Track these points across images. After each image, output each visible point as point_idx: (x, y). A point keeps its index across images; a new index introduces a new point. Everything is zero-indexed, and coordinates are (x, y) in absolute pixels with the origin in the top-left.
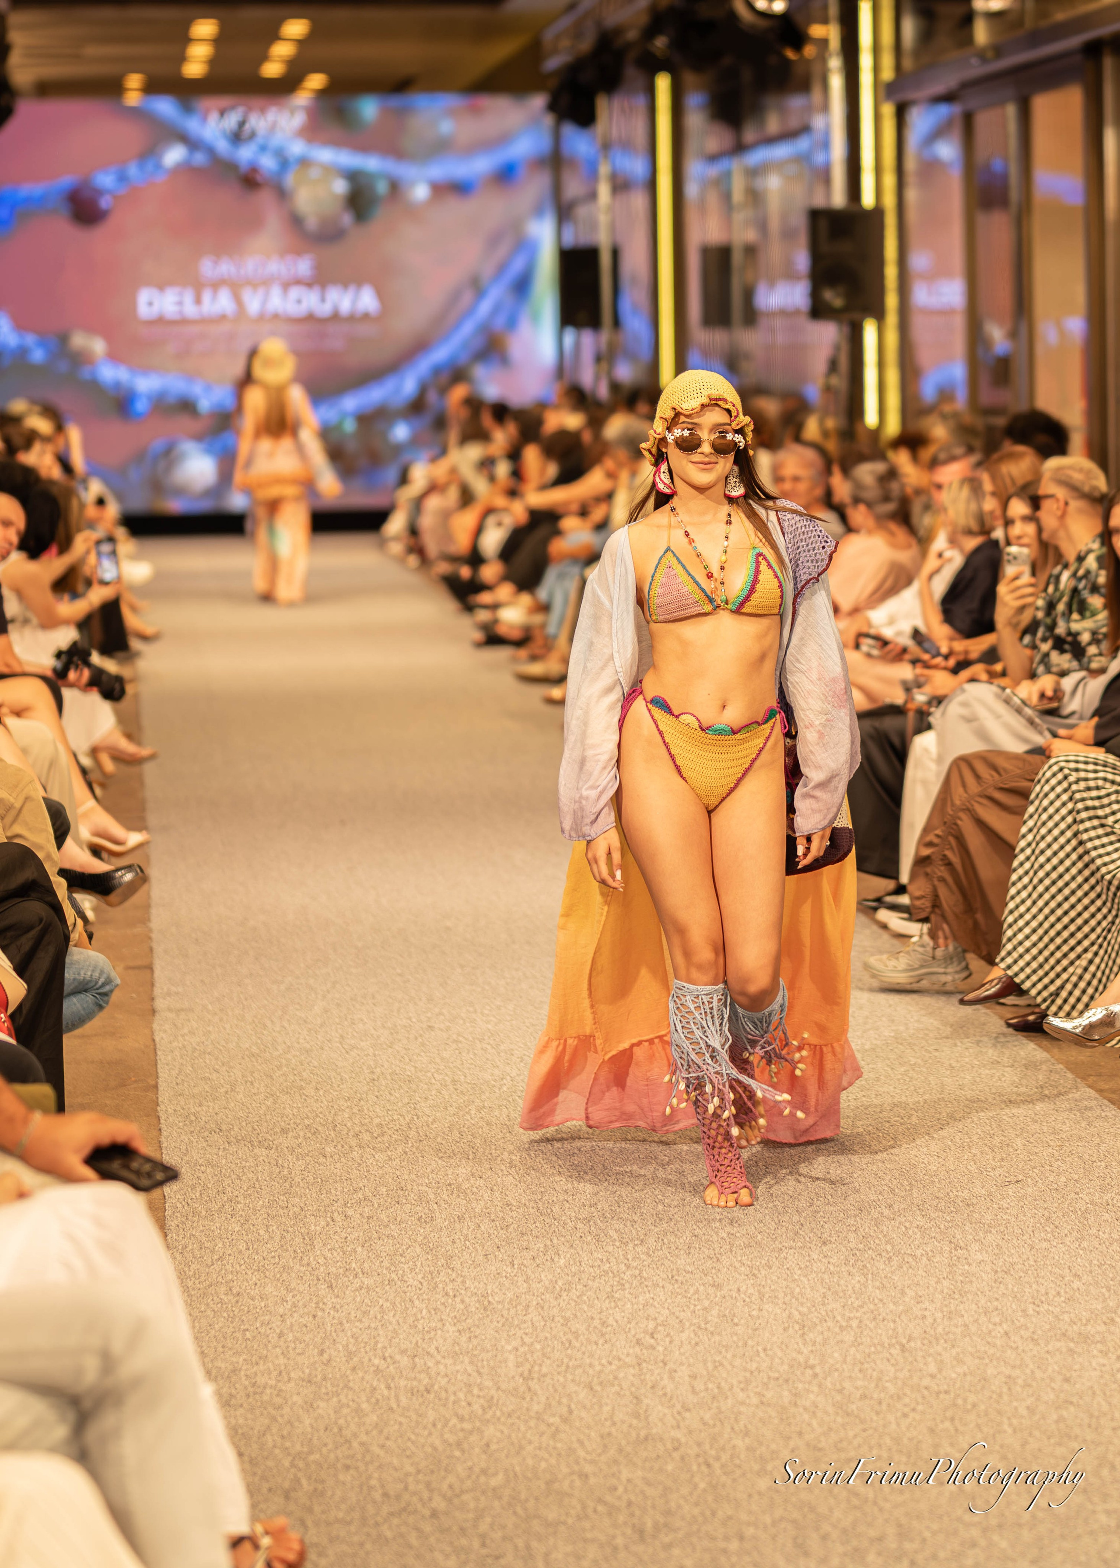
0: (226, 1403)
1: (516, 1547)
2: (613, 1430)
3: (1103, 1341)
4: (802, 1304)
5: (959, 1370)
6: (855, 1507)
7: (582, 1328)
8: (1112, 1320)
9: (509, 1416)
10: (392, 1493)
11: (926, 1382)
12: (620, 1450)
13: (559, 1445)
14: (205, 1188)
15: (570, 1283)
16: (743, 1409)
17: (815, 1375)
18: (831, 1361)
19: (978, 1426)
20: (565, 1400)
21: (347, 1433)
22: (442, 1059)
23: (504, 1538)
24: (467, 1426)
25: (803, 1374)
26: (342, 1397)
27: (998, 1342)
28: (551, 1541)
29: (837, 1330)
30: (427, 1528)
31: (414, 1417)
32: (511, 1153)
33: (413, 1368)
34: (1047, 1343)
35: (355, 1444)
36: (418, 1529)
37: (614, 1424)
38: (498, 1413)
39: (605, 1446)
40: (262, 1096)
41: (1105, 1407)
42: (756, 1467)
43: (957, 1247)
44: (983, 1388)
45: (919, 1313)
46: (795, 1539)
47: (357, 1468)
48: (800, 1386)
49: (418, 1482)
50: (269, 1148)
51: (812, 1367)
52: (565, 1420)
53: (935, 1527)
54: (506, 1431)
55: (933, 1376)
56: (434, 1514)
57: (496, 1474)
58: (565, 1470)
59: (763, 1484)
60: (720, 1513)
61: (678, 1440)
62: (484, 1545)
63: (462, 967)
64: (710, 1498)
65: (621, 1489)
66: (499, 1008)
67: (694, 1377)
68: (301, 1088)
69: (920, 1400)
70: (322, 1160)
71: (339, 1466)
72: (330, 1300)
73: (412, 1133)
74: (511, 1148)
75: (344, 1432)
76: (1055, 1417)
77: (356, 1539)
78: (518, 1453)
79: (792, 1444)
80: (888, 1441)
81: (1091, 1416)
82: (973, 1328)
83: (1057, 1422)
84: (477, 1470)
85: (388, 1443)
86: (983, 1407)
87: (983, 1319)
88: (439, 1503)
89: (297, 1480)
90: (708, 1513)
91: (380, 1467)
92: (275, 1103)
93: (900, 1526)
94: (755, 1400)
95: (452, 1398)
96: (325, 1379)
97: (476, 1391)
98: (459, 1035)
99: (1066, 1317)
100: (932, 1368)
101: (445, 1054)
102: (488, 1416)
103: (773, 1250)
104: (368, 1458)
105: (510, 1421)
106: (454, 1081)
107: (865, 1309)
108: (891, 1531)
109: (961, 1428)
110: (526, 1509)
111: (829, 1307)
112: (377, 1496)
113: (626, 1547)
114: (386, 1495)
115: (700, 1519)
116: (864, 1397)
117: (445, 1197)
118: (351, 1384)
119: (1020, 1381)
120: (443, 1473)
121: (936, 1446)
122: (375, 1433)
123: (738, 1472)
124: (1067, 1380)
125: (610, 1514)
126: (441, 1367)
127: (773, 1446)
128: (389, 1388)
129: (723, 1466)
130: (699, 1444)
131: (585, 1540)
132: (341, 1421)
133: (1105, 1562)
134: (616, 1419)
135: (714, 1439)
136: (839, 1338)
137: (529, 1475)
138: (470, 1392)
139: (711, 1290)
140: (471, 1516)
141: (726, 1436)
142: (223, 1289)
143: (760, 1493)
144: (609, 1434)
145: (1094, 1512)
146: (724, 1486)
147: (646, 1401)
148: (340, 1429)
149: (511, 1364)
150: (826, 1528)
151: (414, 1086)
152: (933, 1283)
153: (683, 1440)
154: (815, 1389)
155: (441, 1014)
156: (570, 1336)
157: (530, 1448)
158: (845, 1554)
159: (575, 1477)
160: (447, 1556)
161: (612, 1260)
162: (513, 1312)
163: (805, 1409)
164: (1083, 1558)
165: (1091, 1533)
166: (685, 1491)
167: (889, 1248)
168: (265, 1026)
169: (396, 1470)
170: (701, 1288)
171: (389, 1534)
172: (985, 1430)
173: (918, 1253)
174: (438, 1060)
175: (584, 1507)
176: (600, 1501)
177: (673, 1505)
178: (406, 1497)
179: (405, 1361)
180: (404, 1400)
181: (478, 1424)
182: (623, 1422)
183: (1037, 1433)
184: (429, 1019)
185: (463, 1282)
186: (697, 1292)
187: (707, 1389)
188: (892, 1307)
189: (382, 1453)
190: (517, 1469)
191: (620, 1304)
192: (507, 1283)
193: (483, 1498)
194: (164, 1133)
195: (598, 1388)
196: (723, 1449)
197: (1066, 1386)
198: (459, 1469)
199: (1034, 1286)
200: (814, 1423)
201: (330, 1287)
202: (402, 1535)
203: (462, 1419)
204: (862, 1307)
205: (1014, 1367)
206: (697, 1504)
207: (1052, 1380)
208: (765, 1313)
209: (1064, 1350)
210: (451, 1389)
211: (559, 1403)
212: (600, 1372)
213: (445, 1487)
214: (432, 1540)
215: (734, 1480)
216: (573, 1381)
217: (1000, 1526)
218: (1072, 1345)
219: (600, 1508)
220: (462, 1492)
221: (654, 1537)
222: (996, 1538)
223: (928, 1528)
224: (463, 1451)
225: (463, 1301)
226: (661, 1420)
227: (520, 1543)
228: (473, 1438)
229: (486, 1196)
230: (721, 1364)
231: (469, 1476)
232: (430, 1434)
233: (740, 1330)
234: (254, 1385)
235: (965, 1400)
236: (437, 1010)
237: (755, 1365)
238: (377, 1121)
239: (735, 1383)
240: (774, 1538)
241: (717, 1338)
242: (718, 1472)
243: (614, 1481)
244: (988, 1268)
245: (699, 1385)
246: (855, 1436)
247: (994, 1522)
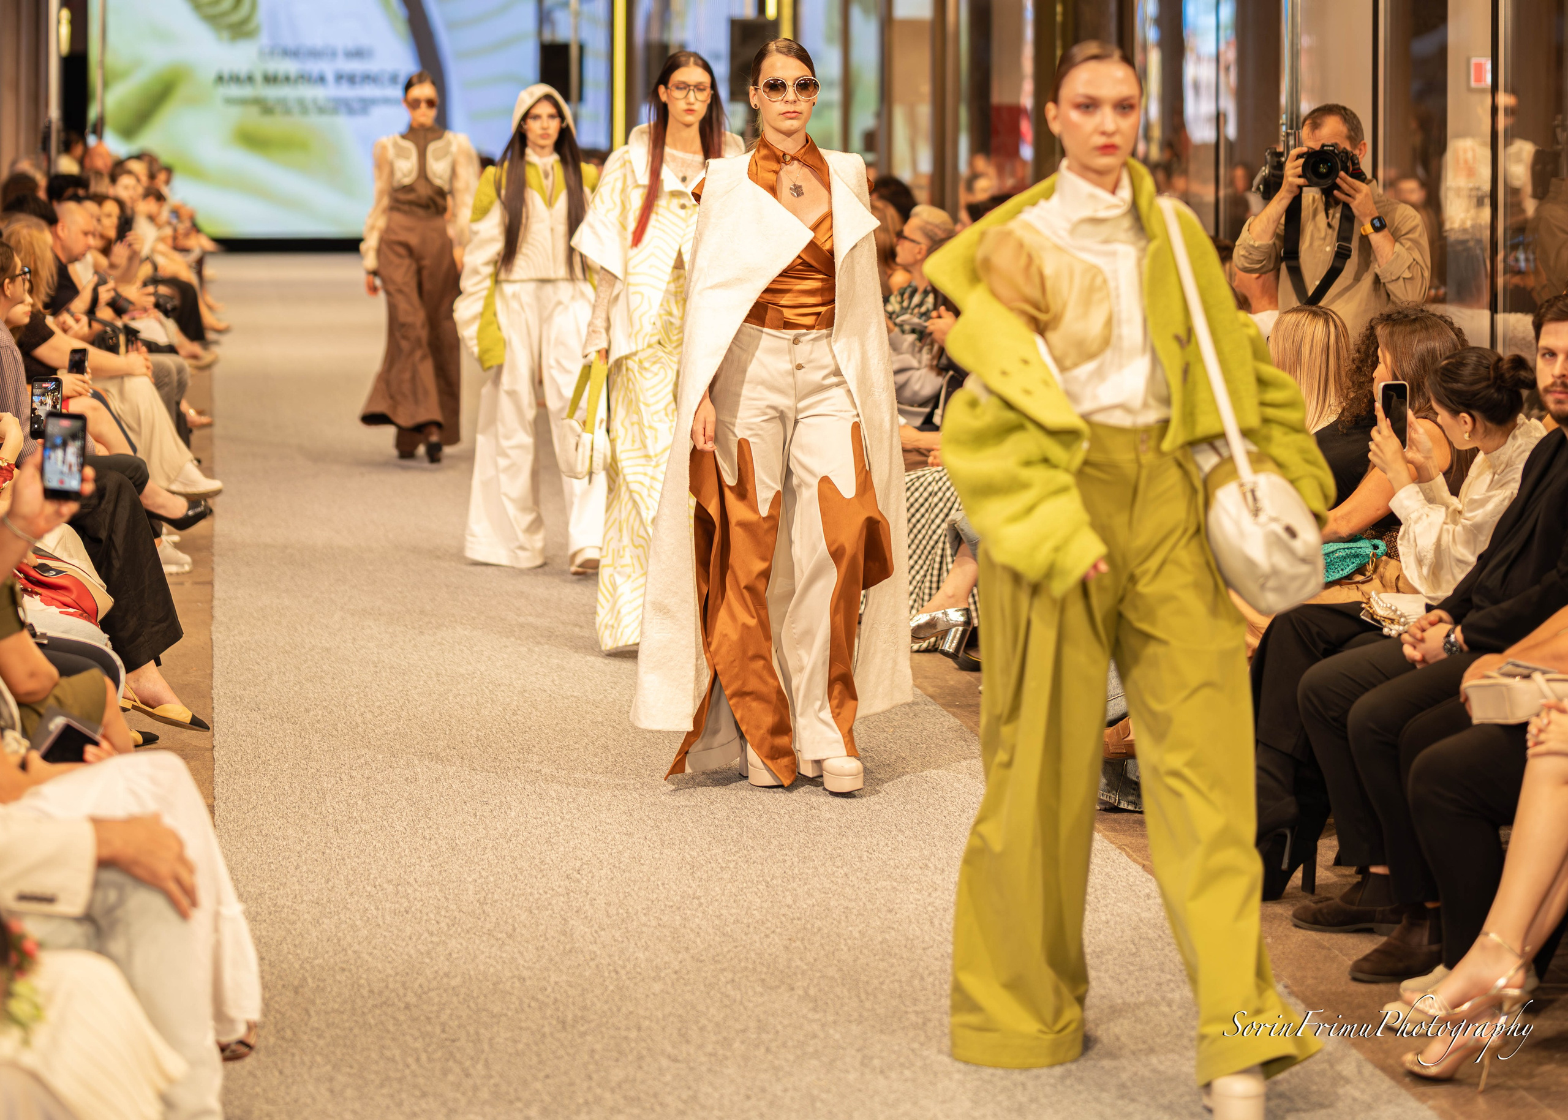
0: (253, 918)
1: (468, 1033)
2: (546, 944)
3: (919, 882)
4: (693, 849)
5: (809, 902)
6: (726, 1006)
7: (526, 865)
8: (926, 865)
9: (468, 931)
10: (376, 991)
11: (783, 911)
12: (551, 960)
13: (504, 955)
14: (245, 753)
15: (518, 831)
16: (644, 929)
17: (701, 904)
18: (713, 894)
19: (822, 945)
20: (510, 921)
21: (344, 943)
22: (429, 657)
23: (459, 1027)
24: (435, 939)
25: (691, 903)
26: (341, 916)
27: (839, 881)
28: (495, 1029)
29: (718, 870)
30: (402, 1018)
31: (396, 932)
32: (478, 730)
33: (396, 895)
34: (877, 882)
35: (350, 952)
36: (394, 1018)
37: (547, 939)
38: (459, 930)
39: (539, 956)
40: (291, 684)
41: (918, 932)
42: (653, 974)
43: (812, 807)
44: (827, 916)
45: (781, 858)
46: (680, 1030)
47: (350, 971)
48: (689, 912)
49: (396, 982)
50: (295, 723)
51: (698, 898)
52: (510, 936)
53: (786, 1022)
54: (464, 944)
55: (789, 906)
56: (407, 1007)
57: (456, 976)
58: (508, 974)
59: (657, 987)
60: (624, 1010)
61: (595, 952)
62: (444, 1031)
63: (447, 586)
64: (617, 998)
65: (549, 989)
66: (474, 619)
67: (608, 904)
68: (322, 677)
69: (779, 924)
70: (335, 733)
71: (337, 968)
72: (336, 841)
73: (404, 714)
74: (478, 726)
75: (342, 943)
76: (880, 939)
77: (347, 1025)
78: (473, 960)
79: (680, 956)
80: (753, 955)
81: (907, 939)
82: (821, 870)
83: (881, 943)
84: (441, 973)
85: (375, 951)
86: (826, 931)
87: (829, 863)
88: (411, 998)
89: (305, 979)
90: (615, 1009)
91: (367, 970)
92: (301, 688)
93: (759, 1021)
94: (654, 923)
95: (425, 918)
96: (329, 901)
97: (443, 913)
98: (443, 639)
99: (892, 863)
100: (789, 901)
101: (432, 654)
102: (451, 932)
103: (673, 808)
104: (359, 963)
105: (468, 936)
106: (438, 674)
107: (741, 854)
108: (753, 1024)
109: (808, 946)
110: (477, 1004)
111: (713, 852)
112: (365, 992)
113: (552, 1034)
114: (371, 991)
115: (609, 1014)
116: (736, 921)
117: (426, 763)
118: (349, 906)
119: (855, 911)
120: (415, 975)
121: (790, 960)
122: (365, 943)
123: (639, 977)
124: (890, 911)
125: (540, 1009)
126: (418, 893)
127: (666, 958)
128: (377, 909)
129: (628, 973)
130: (610, 956)
131: (521, 1028)
132: (340, 934)
133: (913, 1050)
134: (548, 936)
135: (622, 952)
136: (720, 876)
137: (480, 977)
138: (438, 913)
139: (624, 838)
140: (435, 1008)
141: (631, 950)
142: (255, 831)
143: (654, 994)
144: (543, 947)
145: (906, 1012)
146: (628, 988)
147: (572, 922)
148: (339, 940)
149: (470, 893)
150: (703, 1021)
151: (407, 678)
152: (792, 835)
153: (598, 952)
154: (700, 915)
155: (430, 622)
156: (516, 871)
157: (482, 957)
158: (717, 1042)
159: (515, 980)
160: (416, 1039)
161: (551, 813)
162: (474, 852)
163: (692, 930)
164: (896, 1048)
165: (903, 1028)
166: (598, 992)
167: (760, 807)
168: (296, 629)
169: (380, 972)
170: (617, 836)
171: (372, 1022)
172: (827, 948)
173: (782, 812)
174: (426, 658)
175: (521, 1002)
176: (533, 998)
177: (589, 1003)
178: (387, 993)
179: (390, 888)
180: (388, 919)
181: (444, 938)
182: (553, 938)
183: (865, 951)
184: (420, 626)
185: (438, 828)
186: (614, 839)
187: (618, 914)
188: (760, 852)
189: (370, 960)
190: (472, 973)
191: (555, 847)
192: (470, 830)
193: (445, 995)
194: (216, 710)
195: (536, 912)
196: (628, 960)
197: (889, 916)
198: (428, 972)
199: (869, 839)
200: (698, 940)
201: (337, 830)
202: (382, 1023)
203: (431, 934)
204: (737, 852)
205: (850, 900)
206: (606, 1002)
207: (879, 910)
208: (664, 856)
209: (889, 888)
210: (425, 910)
211: (506, 922)
212: (539, 899)
213: (416, 986)
214: (405, 1026)
215: (636, 984)
216: (517, 905)
217: (835, 1022)
218: (895, 884)
219: (533, 1004)
220: (429, 990)
221: (573, 1027)
222: (831, 1031)
223: (781, 1023)
224: (431, 959)
225: (436, 843)
226: (582, 937)
227: (472, 1030)
228: (440, 949)
229: (458, 763)
230: (630, 895)
231: (435, 978)
232: (407, 945)
233: (645, 868)
234: (275, 905)
235: (813, 926)
236: (427, 620)
237: (655, 896)
238: (378, 704)
239: (639, 909)
240: (663, 1029)
241: (627, 875)
242: (624, 977)
243: (545, 983)
244: (834, 824)
245: (612, 911)
246: (729, 951)
247: (831, 1018)
